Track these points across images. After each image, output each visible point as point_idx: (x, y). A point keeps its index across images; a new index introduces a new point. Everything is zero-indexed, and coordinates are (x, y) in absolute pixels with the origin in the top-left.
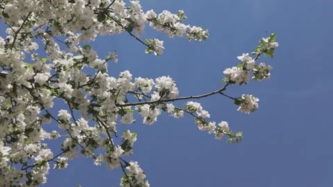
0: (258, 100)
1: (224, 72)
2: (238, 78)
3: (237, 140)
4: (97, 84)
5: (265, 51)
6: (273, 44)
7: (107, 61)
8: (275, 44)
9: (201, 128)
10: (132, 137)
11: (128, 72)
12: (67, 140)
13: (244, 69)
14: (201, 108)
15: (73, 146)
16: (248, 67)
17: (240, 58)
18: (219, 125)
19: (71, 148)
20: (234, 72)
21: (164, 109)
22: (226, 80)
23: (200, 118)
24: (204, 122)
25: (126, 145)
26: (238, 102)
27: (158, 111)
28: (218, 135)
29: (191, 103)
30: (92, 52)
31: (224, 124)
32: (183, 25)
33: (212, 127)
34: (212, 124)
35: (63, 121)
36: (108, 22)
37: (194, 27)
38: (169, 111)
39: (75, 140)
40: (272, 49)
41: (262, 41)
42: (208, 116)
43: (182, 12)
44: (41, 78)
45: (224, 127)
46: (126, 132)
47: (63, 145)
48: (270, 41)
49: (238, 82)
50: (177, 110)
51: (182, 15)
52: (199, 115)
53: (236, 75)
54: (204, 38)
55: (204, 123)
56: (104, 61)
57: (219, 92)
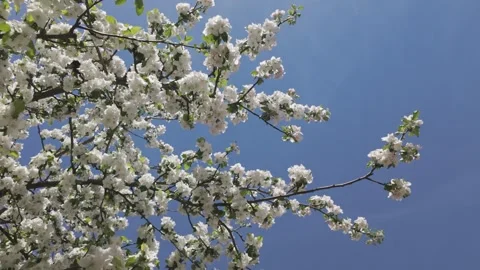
0: (409, 184)
1: (369, 155)
2: (385, 161)
3: (379, 241)
4: (219, 180)
5: (410, 130)
6: (417, 122)
7: (228, 153)
8: (419, 122)
9: (333, 227)
10: (258, 242)
11: (239, 165)
12: (173, 254)
13: (391, 150)
14: (332, 202)
15: (181, 261)
16: (396, 148)
17: (384, 139)
18: (356, 221)
19: (178, 263)
20: (379, 154)
21: (288, 206)
22: (372, 164)
23: (331, 215)
24: (337, 219)
25: (251, 251)
26: (388, 188)
27: (282, 210)
28: (354, 235)
29: (316, 198)
30: (208, 145)
31: (360, 220)
32: (300, 106)
33: (347, 225)
34: (347, 221)
35: (166, 231)
36: (241, 112)
37: (312, 107)
38: (293, 208)
39: (183, 253)
40: (417, 127)
41: (405, 120)
42: (341, 211)
43: (293, 90)
44: (148, 180)
45: (362, 224)
46: (249, 236)
47: (167, 261)
48: (413, 119)
49: (386, 166)
50: (302, 206)
51: (293, 93)
52: (329, 210)
53: (383, 158)
54: (325, 118)
55: (336, 221)
56: (225, 153)
57: (366, 178)
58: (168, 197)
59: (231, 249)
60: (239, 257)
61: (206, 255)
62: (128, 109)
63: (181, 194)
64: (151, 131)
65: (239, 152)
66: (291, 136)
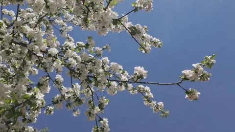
0: (199, 93)
1: (183, 72)
2: (191, 77)
3: (166, 116)
4: (94, 63)
5: (208, 64)
6: (212, 61)
7: (103, 49)
8: (214, 61)
9: (146, 103)
10: (106, 102)
11: (107, 58)
12: (58, 96)
13: (196, 72)
14: (150, 91)
15: (61, 100)
16: (199, 72)
17: (194, 65)
18: (158, 103)
19: (59, 101)
20: (189, 73)
21: (126, 86)
22: (183, 77)
23: (147, 97)
24: (149, 100)
25: (101, 106)
27: (123, 88)
28: (155, 110)
29: (141, 86)
30: (93, 42)
31: (161, 103)
32: (149, 35)
33: (154, 104)
34: (154, 102)
35: (57, 82)
36: (119, 26)
37: (155, 38)
38: (129, 89)
39: (63, 96)
40: (212, 64)
41: (207, 58)
42: (152, 96)
43: (146, 27)
44: (54, 52)
45: (161, 106)
46: (102, 97)
47: (53, 99)
48: (211, 58)
49: (190, 80)
50: (134, 89)
51: (146, 29)
52: (147, 94)
53: (191, 75)
54: (159, 46)
55: (148, 101)
56: (101, 49)
57: (177, 84)
58: (62, 64)
59: (90, 102)
60: (93, 108)
61: (75, 102)
62: (51, 5)
63: (70, 65)
64: (64, 28)
65: (110, 50)
66: (144, 48)
